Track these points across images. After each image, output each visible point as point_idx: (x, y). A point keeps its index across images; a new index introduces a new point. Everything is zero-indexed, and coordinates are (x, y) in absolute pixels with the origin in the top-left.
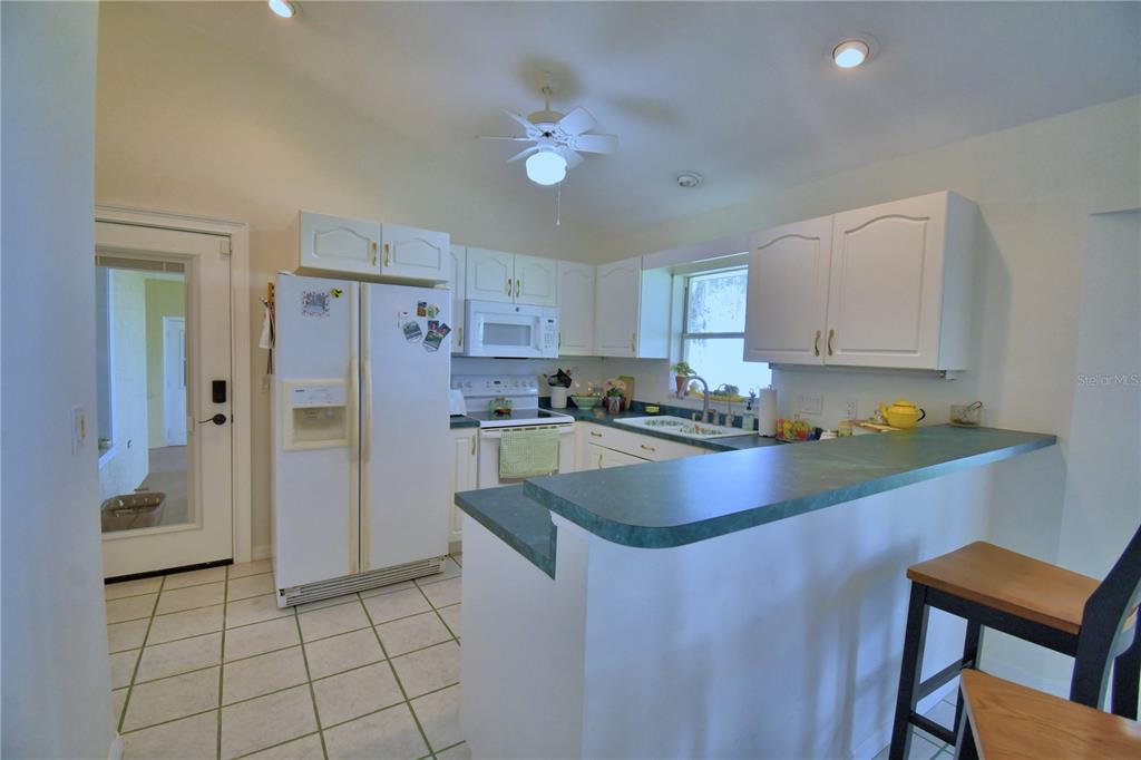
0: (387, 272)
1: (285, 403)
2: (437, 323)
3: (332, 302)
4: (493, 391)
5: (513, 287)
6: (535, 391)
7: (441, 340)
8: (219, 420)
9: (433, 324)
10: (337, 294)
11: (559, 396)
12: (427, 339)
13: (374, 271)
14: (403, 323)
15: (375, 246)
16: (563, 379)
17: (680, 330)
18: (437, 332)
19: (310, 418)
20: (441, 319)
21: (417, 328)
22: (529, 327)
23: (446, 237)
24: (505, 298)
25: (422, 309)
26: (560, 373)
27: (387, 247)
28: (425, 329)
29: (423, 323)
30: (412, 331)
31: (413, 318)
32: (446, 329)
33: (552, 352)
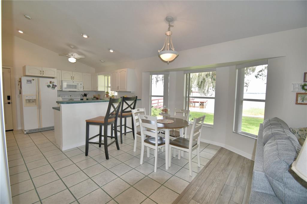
0: (43, 76)
1: (24, 98)
2: (54, 85)
3: (32, 81)
4: (70, 98)
5: (72, 78)
6: (80, 97)
7: (55, 88)
8: (9, 103)
9: (53, 85)
10: (33, 80)
11: (85, 98)
12: (52, 87)
13: (41, 75)
14: (47, 85)
15: (41, 71)
16: (85, 95)
17: (107, 86)
18: (54, 86)
19: (29, 101)
20: (55, 84)
21: (50, 86)
22: (76, 85)
23: (56, 69)
24: (71, 80)
25: (51, 82)
26: (85, 94)
27: (43, 71)
28: (51, 86)
29: (51, 85)
30: (49, 86)
31: (49, 84)
32: (56, 86)
33: (82, 90)
